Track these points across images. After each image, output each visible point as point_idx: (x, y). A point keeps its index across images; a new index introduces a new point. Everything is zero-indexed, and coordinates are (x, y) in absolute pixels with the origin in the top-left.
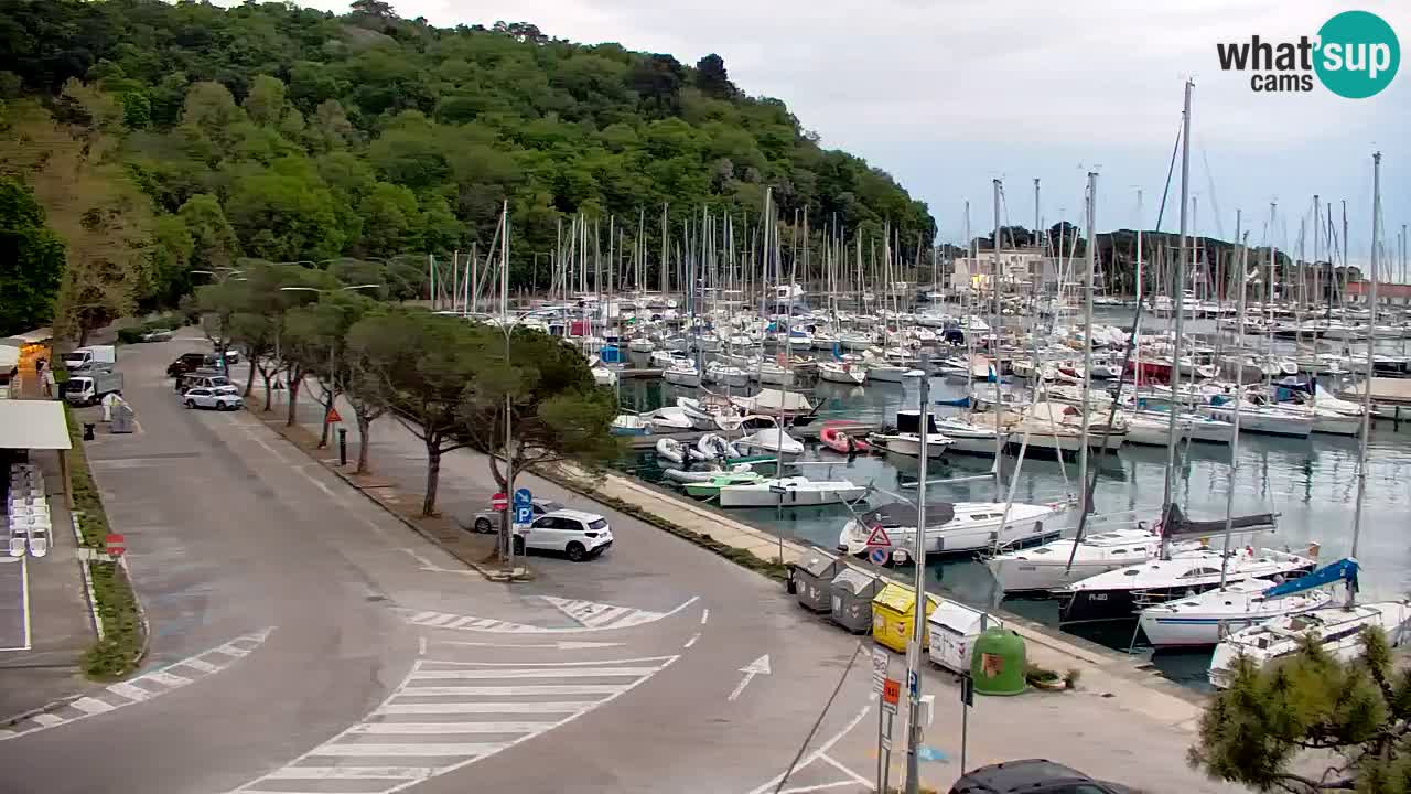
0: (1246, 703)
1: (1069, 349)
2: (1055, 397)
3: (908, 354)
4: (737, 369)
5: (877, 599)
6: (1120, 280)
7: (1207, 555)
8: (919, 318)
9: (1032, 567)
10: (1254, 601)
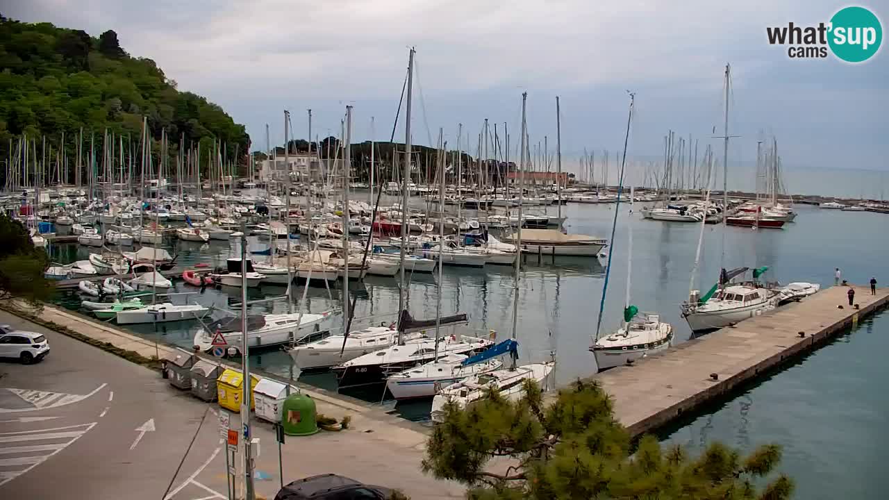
0: (454, 430)
1: (336, 217)
2: (326, 247)
3: (233, 222)
4: (126, 235)
5: (219, 379)
6: (366, 173)
7: (427, 341)
8: (241, 199)
9: (316, 353)
10: (456, 367)
